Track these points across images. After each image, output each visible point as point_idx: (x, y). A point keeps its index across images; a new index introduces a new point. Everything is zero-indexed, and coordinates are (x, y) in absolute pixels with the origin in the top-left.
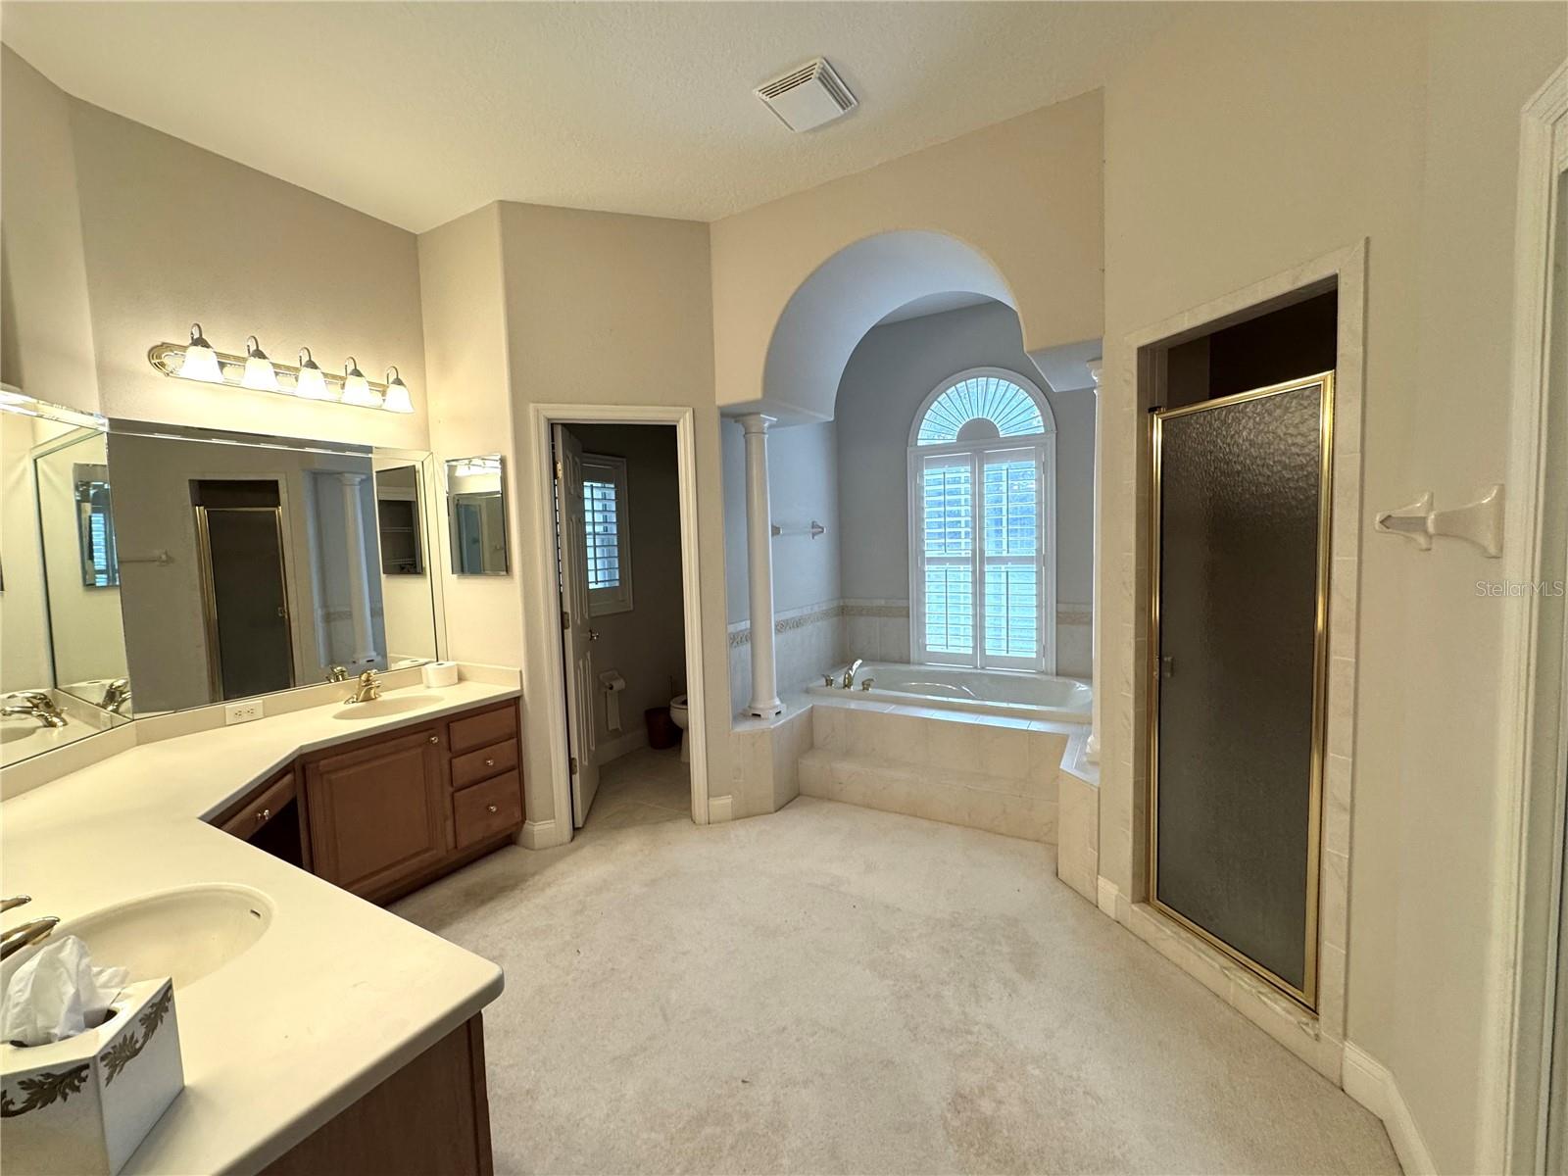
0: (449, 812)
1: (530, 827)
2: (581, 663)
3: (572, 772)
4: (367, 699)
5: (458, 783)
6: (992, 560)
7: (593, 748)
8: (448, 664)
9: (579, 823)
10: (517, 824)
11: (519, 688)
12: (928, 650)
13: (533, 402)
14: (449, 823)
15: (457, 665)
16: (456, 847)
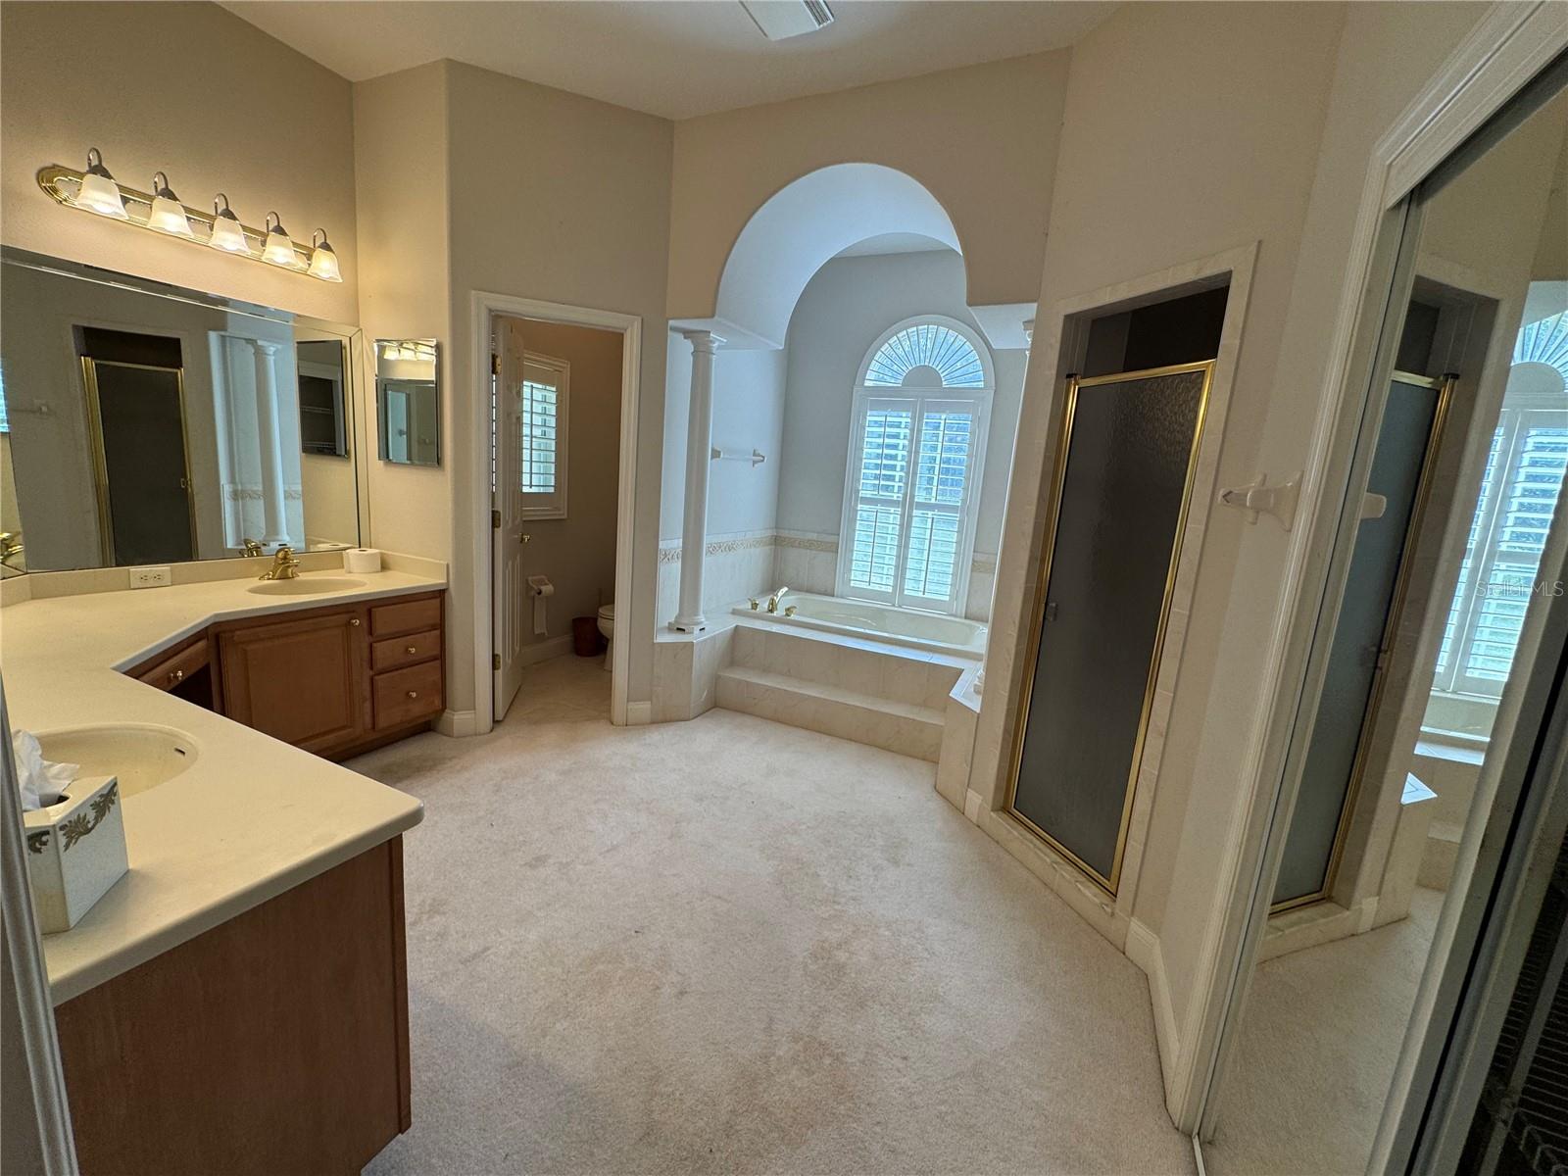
0: (367, 694)
1: (448, 715)
2: (510, 563)
3: (495, 667)
4: (284, 577)
5: (379, 666)
6: (920, 506)
7: (517, 649)
8: (370, 551)
9: (499, 716)
10: (437, 711)
11: (444, 581)
12: (852, 585)
13: (475, 289)
14: (368, 705)
15: (382, 554)
16: (374, 728)
